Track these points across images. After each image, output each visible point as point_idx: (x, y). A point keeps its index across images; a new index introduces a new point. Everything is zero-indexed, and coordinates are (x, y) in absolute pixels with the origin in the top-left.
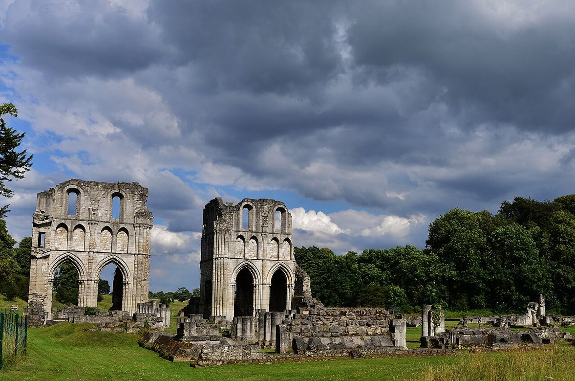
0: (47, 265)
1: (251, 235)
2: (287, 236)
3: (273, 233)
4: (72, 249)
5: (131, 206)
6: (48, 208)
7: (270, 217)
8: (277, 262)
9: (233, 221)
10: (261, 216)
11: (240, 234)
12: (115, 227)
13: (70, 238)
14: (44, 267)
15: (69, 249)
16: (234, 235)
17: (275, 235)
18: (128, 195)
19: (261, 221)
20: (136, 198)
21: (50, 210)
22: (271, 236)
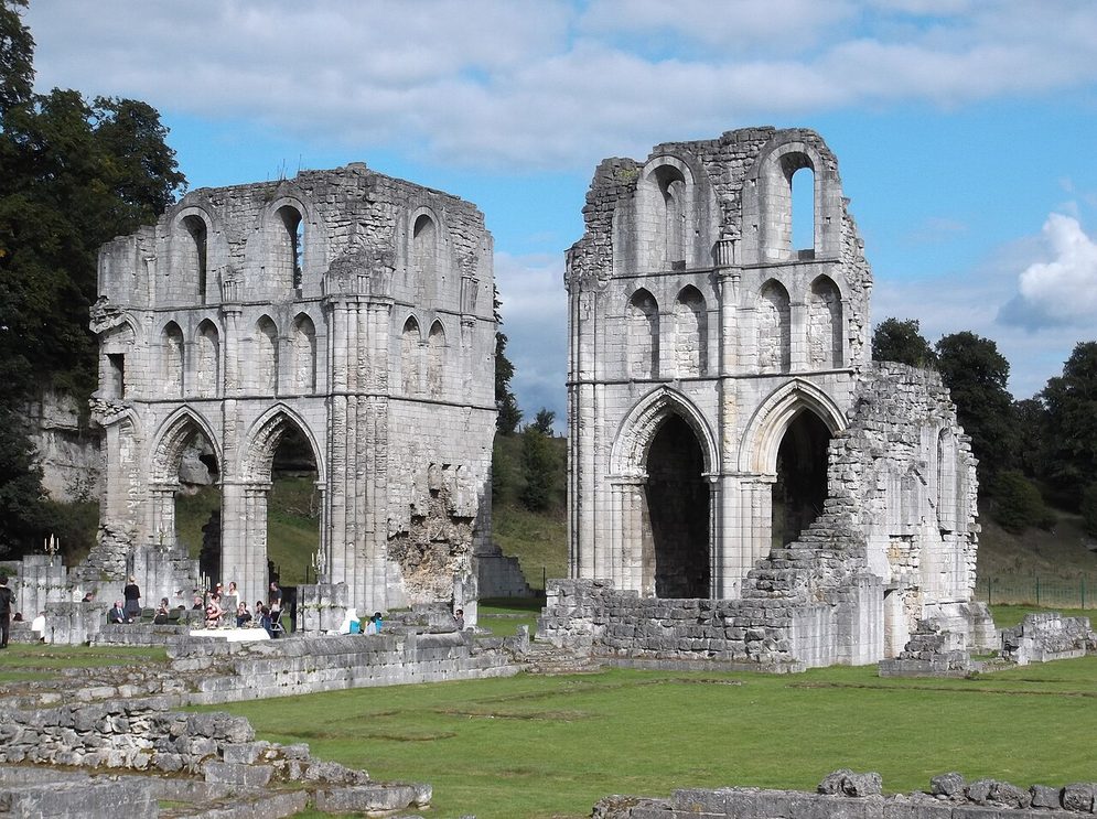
0: (132, 444)
1: (679, 283)
2: (819, 270)
3: (763, 267)
4: (194, 394)
5: (321, 241)
6: (117, 284)
7: (750, 200)
8: (780, 380)
9: (615, 239)
10: (713, 205)
11: (639, 284)
12: (283, 315)
13: (186, 363)
14: (124, 452)
15: (186, 395)
16: (618, 295)
17: (771, 274)
18: (311, 207)
19: (715, 222)
20: (333, 213)
21: (121, 289)
22: (755, 279)
